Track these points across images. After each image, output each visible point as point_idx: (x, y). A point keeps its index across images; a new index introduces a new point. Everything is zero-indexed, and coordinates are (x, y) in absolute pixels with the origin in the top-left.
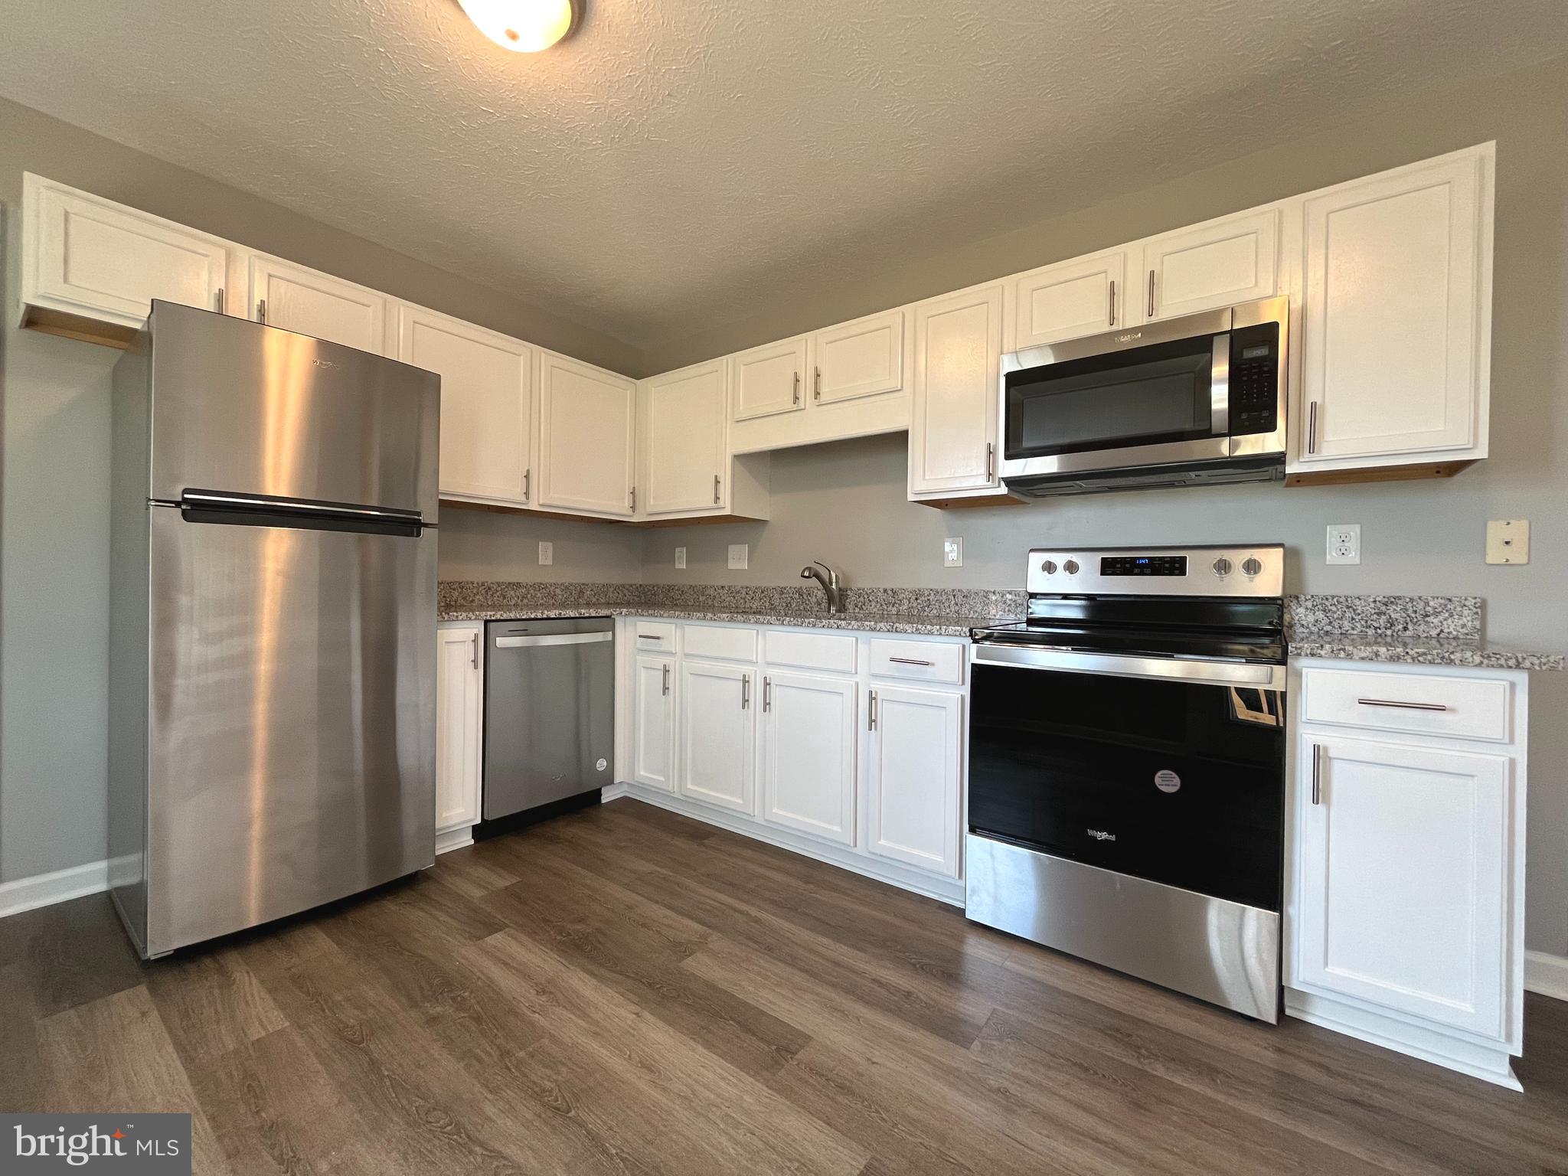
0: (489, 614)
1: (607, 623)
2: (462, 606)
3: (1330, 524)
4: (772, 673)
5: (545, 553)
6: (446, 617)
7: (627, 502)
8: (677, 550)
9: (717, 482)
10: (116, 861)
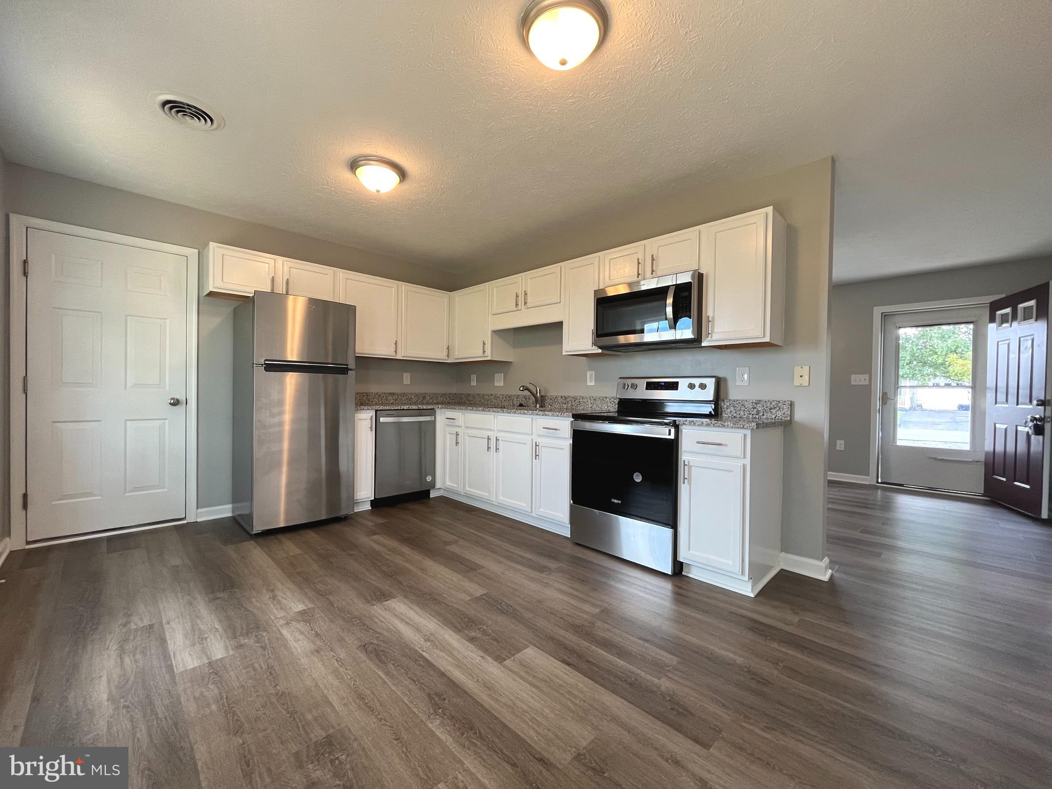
0: (377, 407)
1: (432, 412)
2: (368, 404)
3: (738, 367)
4: (500, 435)
5: (407, 378)
6: (359, 408)
7: (445, 353)
8: (472, 376)
9: (484, 344)
10: (236, 505)
